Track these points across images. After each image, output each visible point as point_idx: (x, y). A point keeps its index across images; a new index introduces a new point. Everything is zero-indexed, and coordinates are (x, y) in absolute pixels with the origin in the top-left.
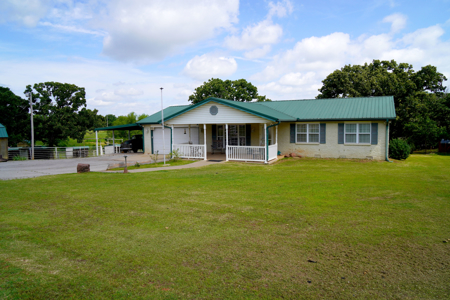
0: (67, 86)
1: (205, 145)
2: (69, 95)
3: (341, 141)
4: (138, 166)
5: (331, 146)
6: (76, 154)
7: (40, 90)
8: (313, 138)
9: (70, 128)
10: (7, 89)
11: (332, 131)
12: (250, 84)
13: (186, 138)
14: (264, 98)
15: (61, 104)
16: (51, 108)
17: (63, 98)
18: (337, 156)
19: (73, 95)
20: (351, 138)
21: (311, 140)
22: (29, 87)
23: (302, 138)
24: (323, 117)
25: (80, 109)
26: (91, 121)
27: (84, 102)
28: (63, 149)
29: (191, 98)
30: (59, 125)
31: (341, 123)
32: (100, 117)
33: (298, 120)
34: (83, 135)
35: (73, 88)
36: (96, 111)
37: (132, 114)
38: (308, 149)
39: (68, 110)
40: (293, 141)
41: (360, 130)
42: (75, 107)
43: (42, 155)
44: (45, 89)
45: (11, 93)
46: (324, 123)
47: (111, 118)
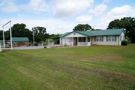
0: (41, 28)
1: (73, 42)
2: (42, 30)
3: (107, 41)
4: (57, 47)
5: (105, 42)
6: (44, 45)
7: (35, 29)
8: (100, 40)
9: (42, 38)
10: (28, 29)
11: (105, 38)
12: (89, 25)
13: (69, 41)
14: (93, 29)
15: (40, 32)
16: (38, 33)
17: (41, 31)
18: (106, 45)
19: (43, 30)
20: (110, 40)
21: (100, 41)
22: (33, 28)
23: (98, 40)
24: (102, 35)
25: (45, 33)
26: (47, 36)
27: (46, 31)
28: (41, 44)
29: (73, 30)
30: (40, 37)
31: (107, 36)
32: (50, 35)
33: (96, 36)
34: (46, 40)
35: (43, 28)
36: (49, 34)
37: (58, 34)
38: (99, 43)
39: (42, 34)
40: (95, 41)
41: (112, 38)
42: (44, 33)
43: (36, 45)
44: (36, 29)
45: (29, 30)
46: (103, 36)
47: (53, 35)
